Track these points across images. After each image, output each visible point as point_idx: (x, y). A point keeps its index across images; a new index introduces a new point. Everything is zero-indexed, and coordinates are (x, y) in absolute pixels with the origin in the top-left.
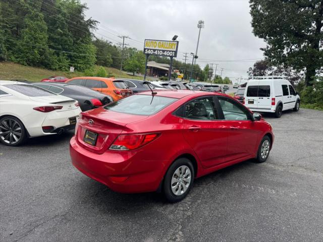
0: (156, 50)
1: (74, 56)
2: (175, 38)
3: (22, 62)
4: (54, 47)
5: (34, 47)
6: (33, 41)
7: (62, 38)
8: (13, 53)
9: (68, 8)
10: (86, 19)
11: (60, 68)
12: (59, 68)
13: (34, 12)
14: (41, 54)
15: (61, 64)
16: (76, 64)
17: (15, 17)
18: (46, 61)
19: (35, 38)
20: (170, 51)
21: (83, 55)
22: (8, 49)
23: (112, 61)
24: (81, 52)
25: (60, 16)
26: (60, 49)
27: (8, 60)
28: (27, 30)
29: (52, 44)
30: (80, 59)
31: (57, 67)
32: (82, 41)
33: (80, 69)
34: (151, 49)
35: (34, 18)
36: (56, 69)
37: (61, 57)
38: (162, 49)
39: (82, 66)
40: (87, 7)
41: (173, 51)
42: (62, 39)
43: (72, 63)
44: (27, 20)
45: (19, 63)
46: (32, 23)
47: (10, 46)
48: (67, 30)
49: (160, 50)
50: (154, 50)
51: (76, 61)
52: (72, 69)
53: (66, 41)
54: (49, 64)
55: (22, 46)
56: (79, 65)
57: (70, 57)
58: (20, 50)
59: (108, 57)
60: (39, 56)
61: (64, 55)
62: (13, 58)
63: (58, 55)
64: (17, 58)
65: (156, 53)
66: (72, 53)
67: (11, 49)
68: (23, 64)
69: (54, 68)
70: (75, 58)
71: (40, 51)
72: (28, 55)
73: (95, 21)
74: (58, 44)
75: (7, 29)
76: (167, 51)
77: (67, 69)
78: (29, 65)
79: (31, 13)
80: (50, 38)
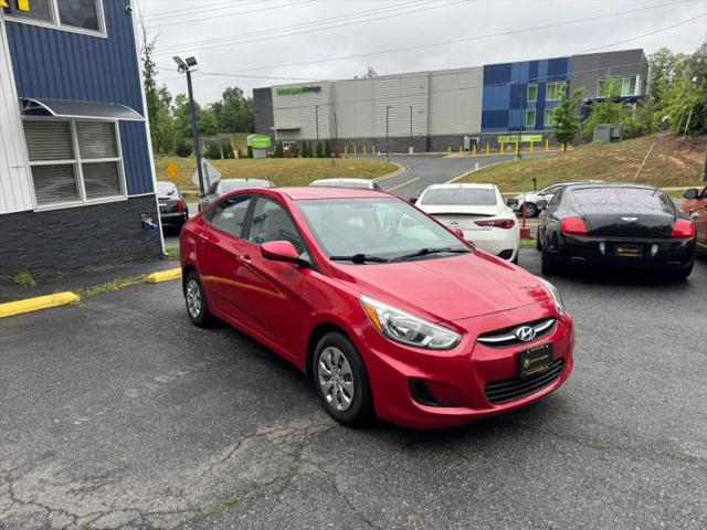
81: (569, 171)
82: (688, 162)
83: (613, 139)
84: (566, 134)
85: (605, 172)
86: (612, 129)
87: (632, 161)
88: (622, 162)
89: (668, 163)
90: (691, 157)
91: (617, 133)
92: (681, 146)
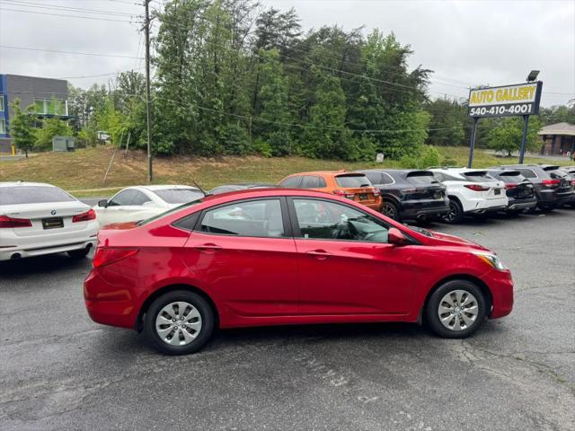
0: (491, 106)
1: (385, 136)
2: (532, 77)
3: (308, 155)
4: (355, 126)
5: (325, 131)
6: (325, 122)
7: (367, 110)
8: (299, 143)
9: (379, 60)
10: (409, 71)
11: (362, 157)
12: (360, 158)
13: (328, 77)
14: (334, 138)
15: (363, 150)
16: (389, 148)
17: (305, 91)
18: (341, 149)
19: (328, 117)
20: (521, 104)
21: (401, 131)
22: (295, 137)
23: (463, 134)
24: (398, 127)
25: (364, 76)
26: (363, 129)
27: (293, 153)
28: (317, 107)
29: (352, 121)
30: (397, 138)
31: (357, 156)
32: (401, 109)
33: (396, 155)
34: (481, 107)
35: (329, 87)
36: (355, 160)
37: (364, 139)
38: (505, 102)
39: (398, 150)
40: (411, 50)
41: (527, 104)
42: (368, 112)
43: (383, 147)
44: (319, 94)
45: (305, 156)
46: (324, 97)
47: (297, 134)
48: (375, 95)
49: (500, 106)
50: (488, 108)
51: (389, 142)
52: (380, 157)
53: (373, 114)
54: (345, 153)
55: (311, 131)
56: (393, 149)
57: (379, 137)
58: (307, 137)
59: (455, 128)
60: (331, 143)
61: (369, 137)
62: (299, 149)
63: (360, 137)
64: (303, 149)
65: (492, 112)
66: (382, 131)
67: (298, 138)
68: (310, 157)
69: (352, 158)
70: (388, 138)
71: (334, 136)
72: (316, 143)
73: (427, 71)
74: (360, 121)
75: (294, 111)
76: (515, 105)
77: (373, 158)
78: (319, 157)
79: (323, 80)
80: (350, 113)
81: (43, 173)
82: (135, 168)
83: (70, 149)
84: (25, 143)
85: (77, 175)
86: (67, 141)
87: (95, 167)
88: (87, 168)
89: (123, 169)
90: (136, 164)
91: (72, 144)
92: (126, 156)
